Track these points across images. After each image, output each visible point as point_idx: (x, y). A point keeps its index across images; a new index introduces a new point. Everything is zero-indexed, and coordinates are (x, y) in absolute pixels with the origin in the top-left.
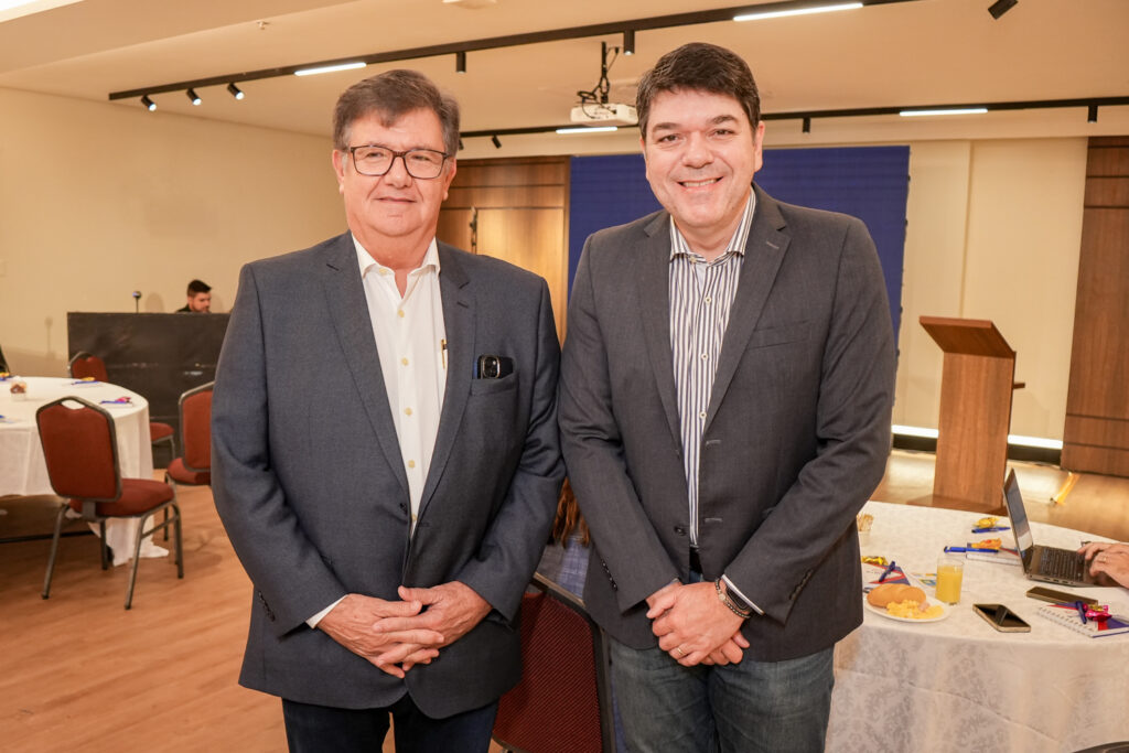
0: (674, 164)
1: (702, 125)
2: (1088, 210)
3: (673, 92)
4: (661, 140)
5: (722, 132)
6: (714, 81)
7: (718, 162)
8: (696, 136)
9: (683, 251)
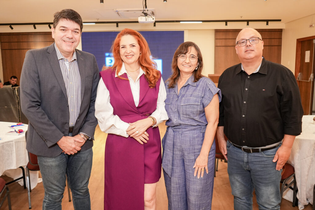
0: (64, 36)
1: (72, 29)
2: (216, 47)
3: (67, 20)
4: (61, 30)
5: (76, 32)
6: (77, 20)
7: (74, 39)
8: (70, 31)
9: (62, 58)
